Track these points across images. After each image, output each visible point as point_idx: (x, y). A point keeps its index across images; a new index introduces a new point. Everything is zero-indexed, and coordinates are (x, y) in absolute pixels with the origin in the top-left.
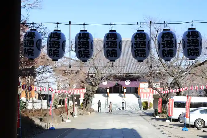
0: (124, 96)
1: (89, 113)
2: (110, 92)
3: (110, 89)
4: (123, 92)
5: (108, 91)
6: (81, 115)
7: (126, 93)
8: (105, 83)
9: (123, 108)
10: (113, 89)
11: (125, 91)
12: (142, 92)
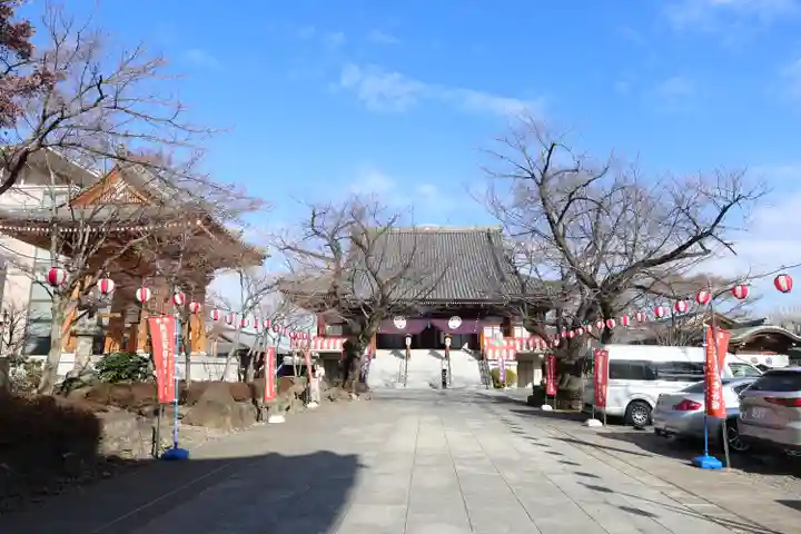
0: (447, 357)
1: (354, 396)
2: (414, 346)
3: (414, 338)
4: (443, 347)
5: (409, 341)
6: (332, 400)
7: (452, 348)
8: (400, 323)
9: (444, 383)
10: (419, 340)
11: (448, 342)
12: (490, 346)
